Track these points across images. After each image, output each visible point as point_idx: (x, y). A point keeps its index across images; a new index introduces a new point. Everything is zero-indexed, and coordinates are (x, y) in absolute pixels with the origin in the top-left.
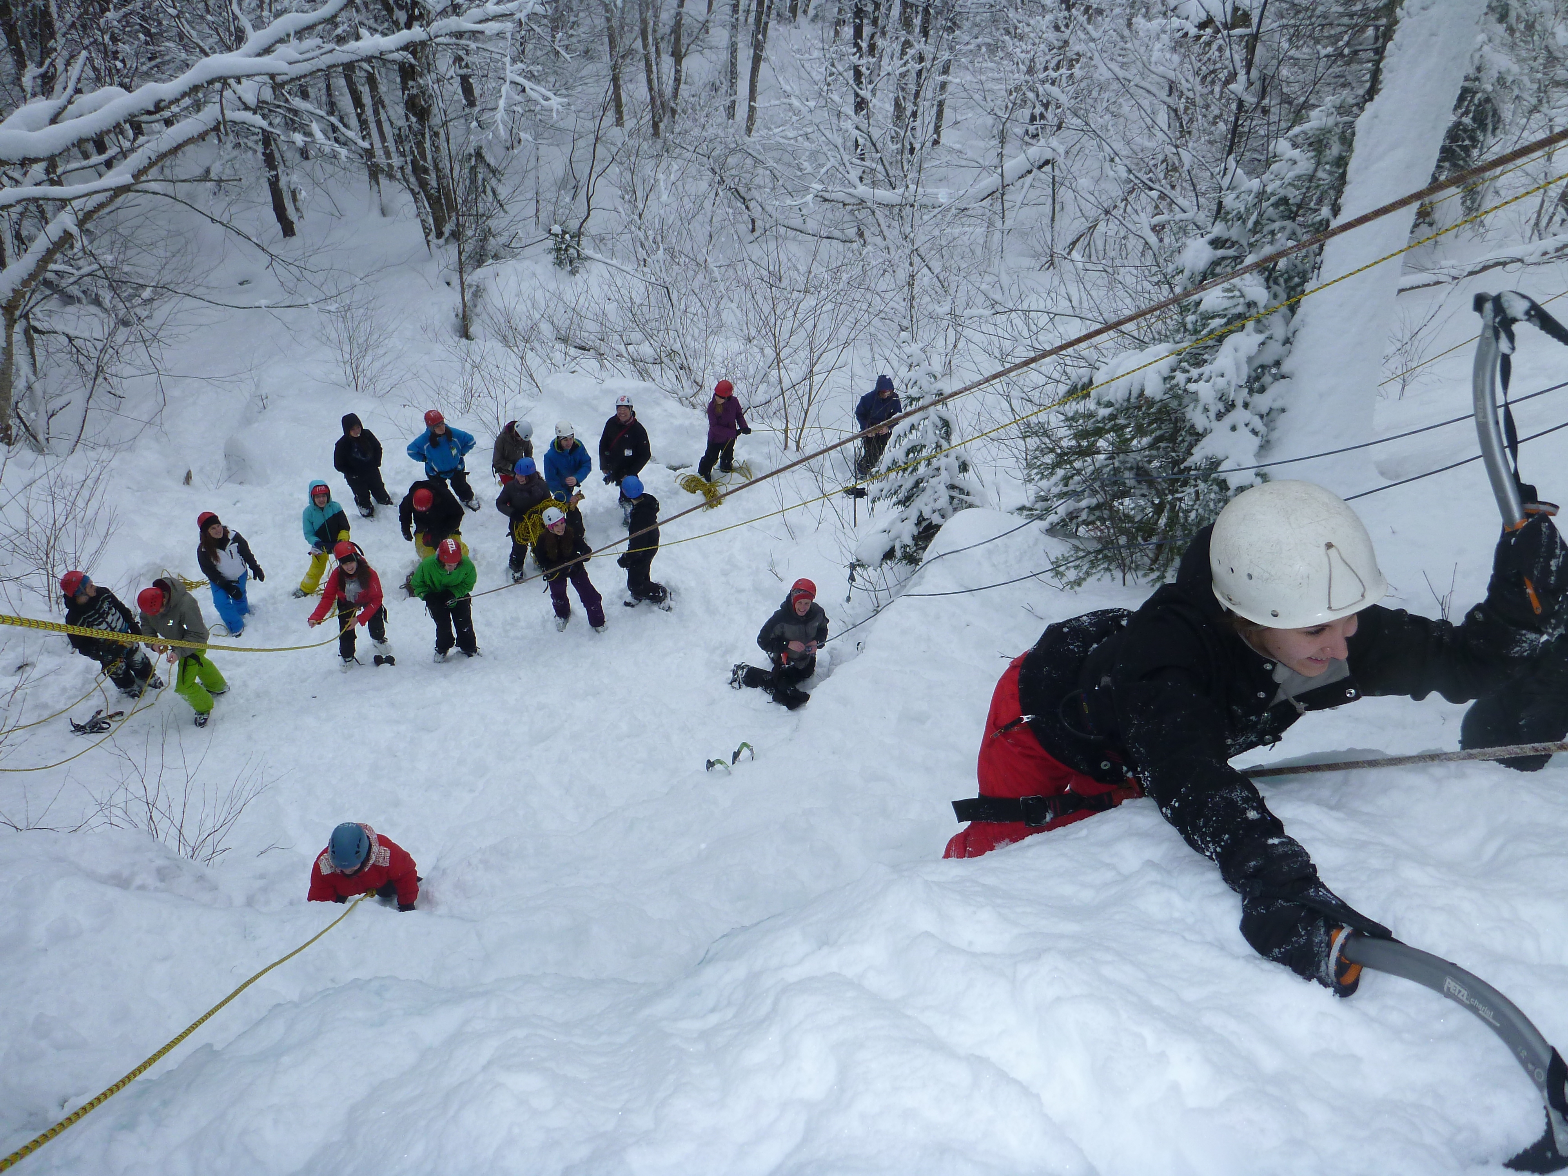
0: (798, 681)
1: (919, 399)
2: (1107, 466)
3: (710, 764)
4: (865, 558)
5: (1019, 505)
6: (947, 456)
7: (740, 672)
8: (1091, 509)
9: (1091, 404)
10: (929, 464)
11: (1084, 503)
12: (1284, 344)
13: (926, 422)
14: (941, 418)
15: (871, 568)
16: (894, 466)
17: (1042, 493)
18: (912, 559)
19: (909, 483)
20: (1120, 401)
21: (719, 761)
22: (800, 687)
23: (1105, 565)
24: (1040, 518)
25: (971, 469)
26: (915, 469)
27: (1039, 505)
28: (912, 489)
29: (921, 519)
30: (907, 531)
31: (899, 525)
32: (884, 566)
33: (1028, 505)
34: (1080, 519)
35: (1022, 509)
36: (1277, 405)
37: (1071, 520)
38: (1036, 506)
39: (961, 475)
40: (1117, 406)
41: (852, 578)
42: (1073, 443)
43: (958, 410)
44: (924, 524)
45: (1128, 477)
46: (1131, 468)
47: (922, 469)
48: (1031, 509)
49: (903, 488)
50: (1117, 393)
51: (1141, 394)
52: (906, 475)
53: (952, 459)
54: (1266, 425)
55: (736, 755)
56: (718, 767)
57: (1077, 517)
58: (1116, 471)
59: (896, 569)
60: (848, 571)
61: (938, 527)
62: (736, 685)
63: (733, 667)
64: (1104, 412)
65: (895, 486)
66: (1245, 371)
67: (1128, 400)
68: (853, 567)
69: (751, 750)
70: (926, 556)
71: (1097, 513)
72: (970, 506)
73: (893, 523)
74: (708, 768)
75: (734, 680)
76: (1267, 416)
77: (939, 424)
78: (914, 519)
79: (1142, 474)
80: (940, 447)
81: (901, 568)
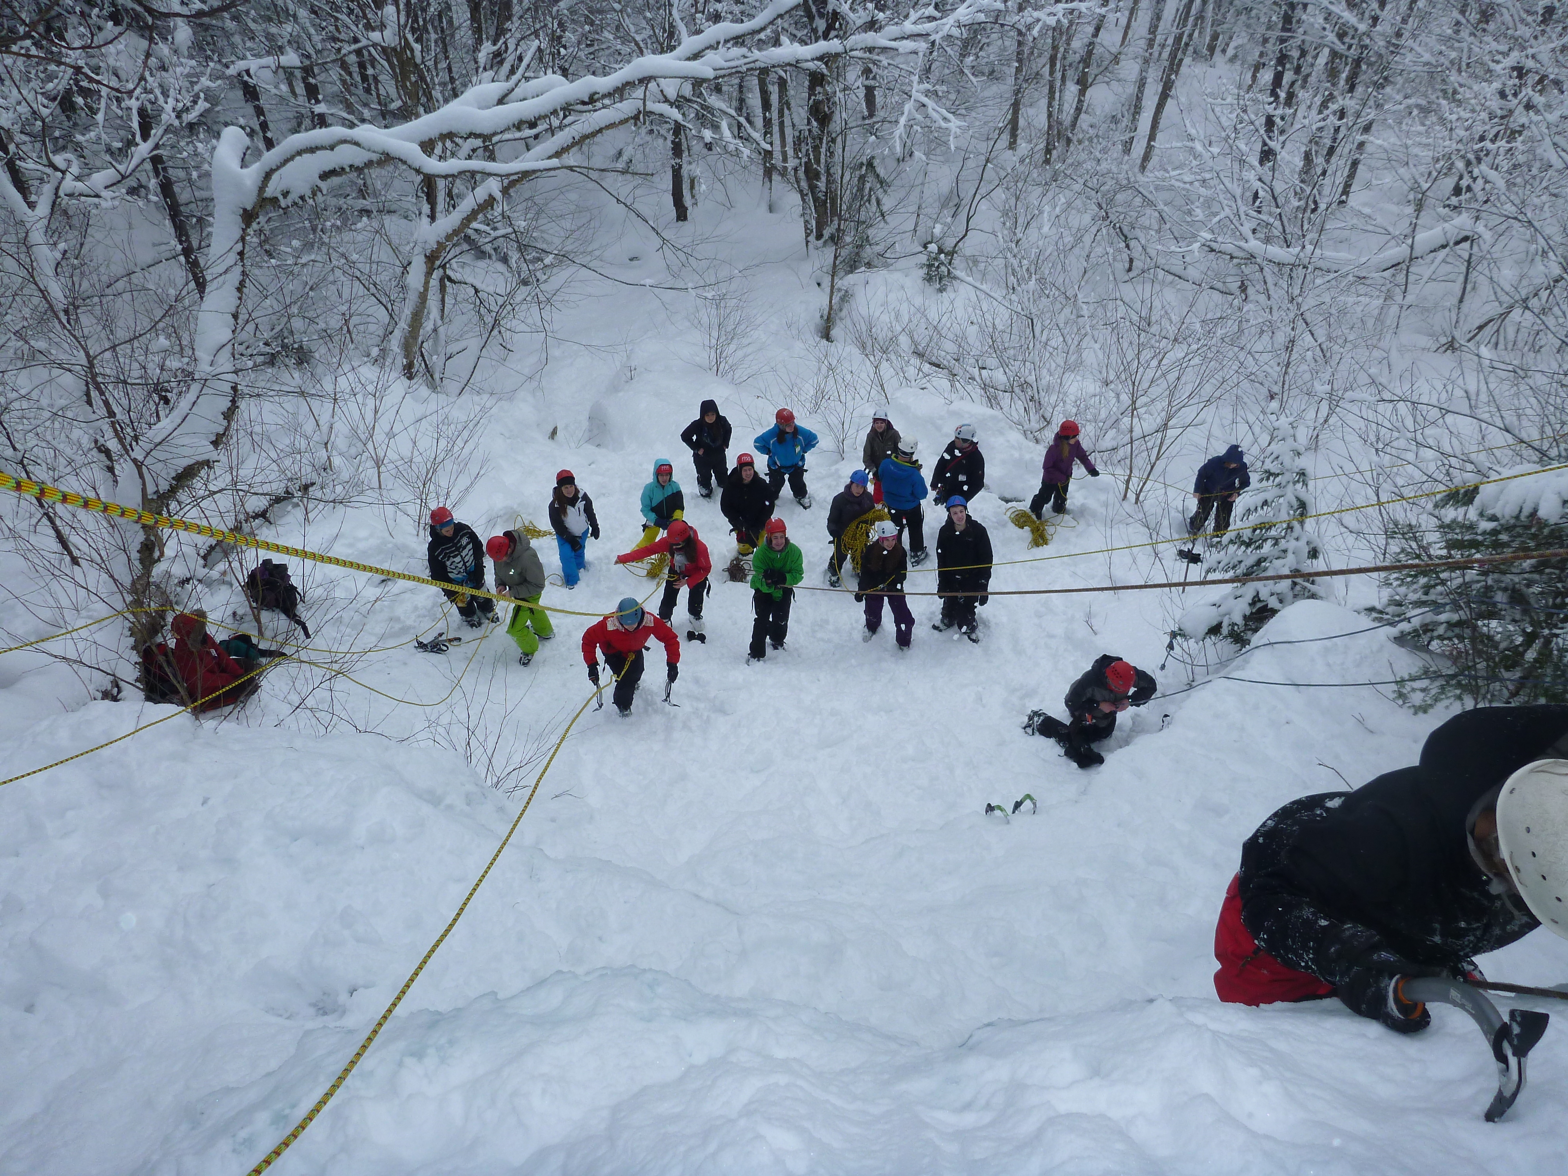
0: (1094, 741)
1: (1278, 475)
2: (1478, 582)
3: (990, 808)
4: (1188, 628)
5: (1369, 604)
6: (1297, 539)
7: (1036, 719)
8: (1450, 625)
9: (1472, 513)
10: (1276, 544)
11: (1443, 617)
13: (1281, 500)
14: (1298, 499)
15: (1193, 640)
16: (1238, 540)
17: (1397, 598)
18: (1239, 639)
19: (1250, 561)
20: (1507, 517)
21: (999, 808)
22: (1095, 747)
23: (1458, 692)
24: (1392, 624)
25: (1321, 557)
26: (1259, 547)
27: (1391, 609)
28: (1252, 567)
29: (1256, 599)
30: (1239, 610)
31: (1232, 602)
32: (1208, 640)
33: (1379, 607)
34: (1435, 634)
35: (1371, 609)
37: (1425, 632)
38: (1387, 610)
39: (1309, 561)
40: (1502, 522)
41: (1171, 647)
42: (1444, 552)
43: (1319, 492)
44: (1259, 605)
45: (1500, 597)
46: (1505, 590)
47: (1267, 547)
48: (1381, 612)
49: (1243, 565)
50: (1505, 508)
51: (1534, 513)
52: (1250, 550)
53: (1302, 542)
55: (1018, 805)
56: (997, 813)
57: (1432, 630)
58: (1488, 588)
59: (1219, 645)
60: (1167, 639)
61: (1274, 612)
62: (1029, 730)
63: (1029, 712)
64: (1486, 525)
65: (1235, 561)
67: (1517, 517)
68: (1174, 635)
69: (1035, 804)
70: (1256, 639)
71: (1457, 630)
72: (1313, 596)
73: (1225, 598)
74: (987, 812)
75: (1029, 726)
77: (1295, 504)
78: (1249, 598)
79: (1517, 597)
80: (1292, 528)
81: (1226, 647)
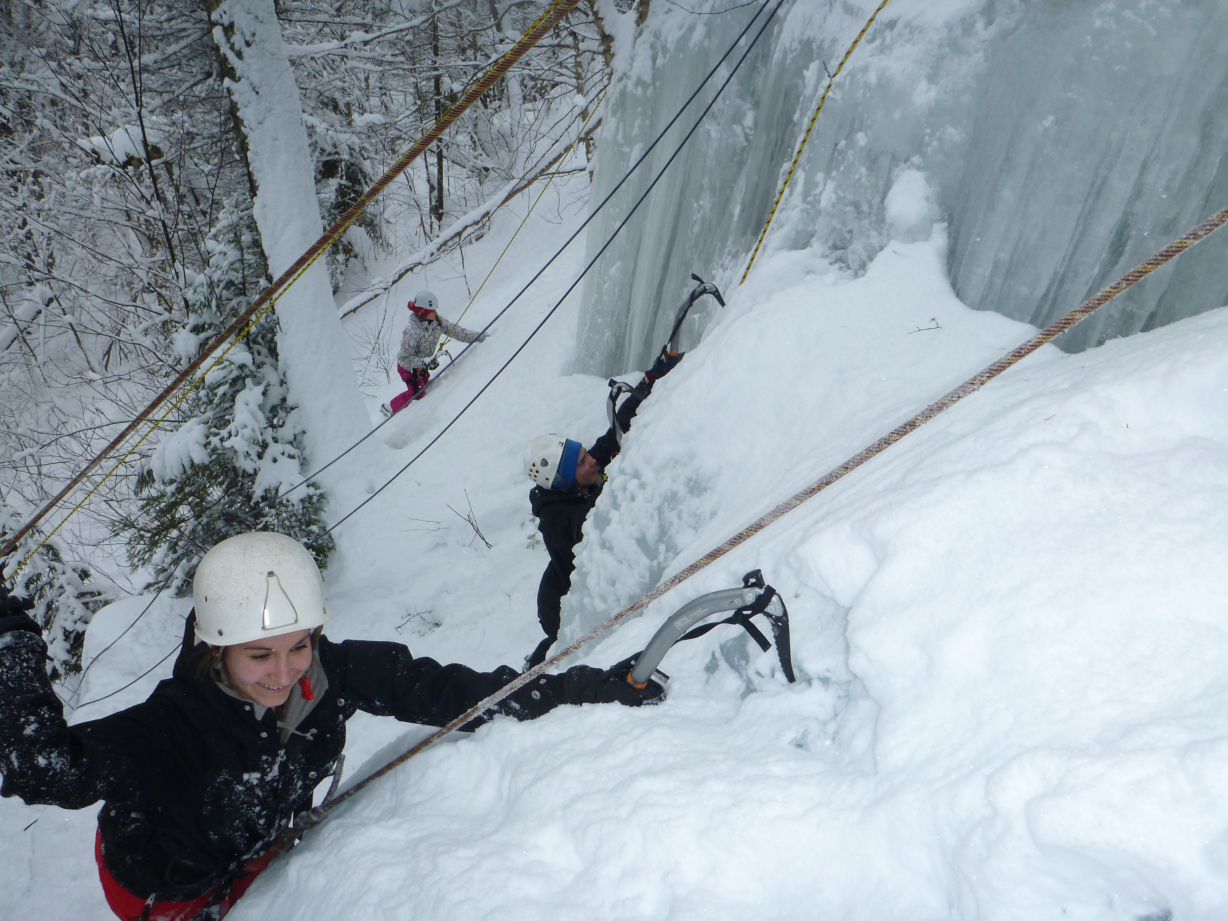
2: (198, 525)
5: (144, 584)
6: (64, 573)
9: (158, 486)
10: (52, 586)
12: (281, 386)
14: (43, 546)
17: (159, 567)
18: (77, 668)
24: (166, 586)
25: (92, 571)
29: (67, 635)
33: (151, 580)
35: (148, 586)
36: (297, 431)
38: (159, 579)
39: (85, 582)
40: (178, 480)
42: (157, 523)
44: (72, 636)
45: (220, 524)
46: (219, 517)
48: (157, 583)
50: (173, 471)
51: (193, 464)
53: (69, 573)
54: (297, 448)
61: (84, 632)
66: (261, 416)
67: (185, 472)
72: (106, 603)
76: (296, 441)
77: (43, 550)
78: (60, 636)
79: (229, 518)
80: (54, 568)
